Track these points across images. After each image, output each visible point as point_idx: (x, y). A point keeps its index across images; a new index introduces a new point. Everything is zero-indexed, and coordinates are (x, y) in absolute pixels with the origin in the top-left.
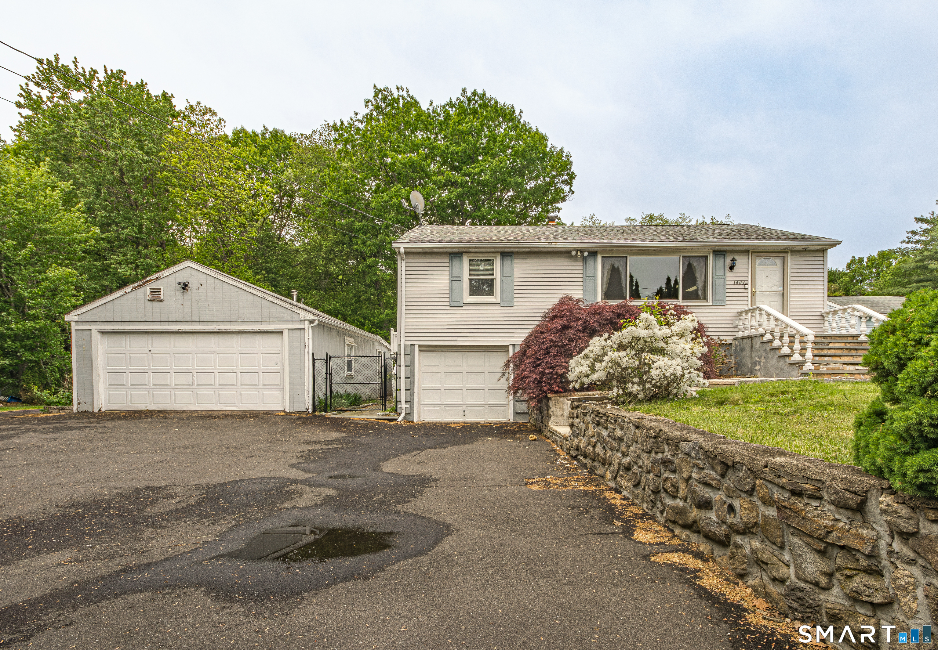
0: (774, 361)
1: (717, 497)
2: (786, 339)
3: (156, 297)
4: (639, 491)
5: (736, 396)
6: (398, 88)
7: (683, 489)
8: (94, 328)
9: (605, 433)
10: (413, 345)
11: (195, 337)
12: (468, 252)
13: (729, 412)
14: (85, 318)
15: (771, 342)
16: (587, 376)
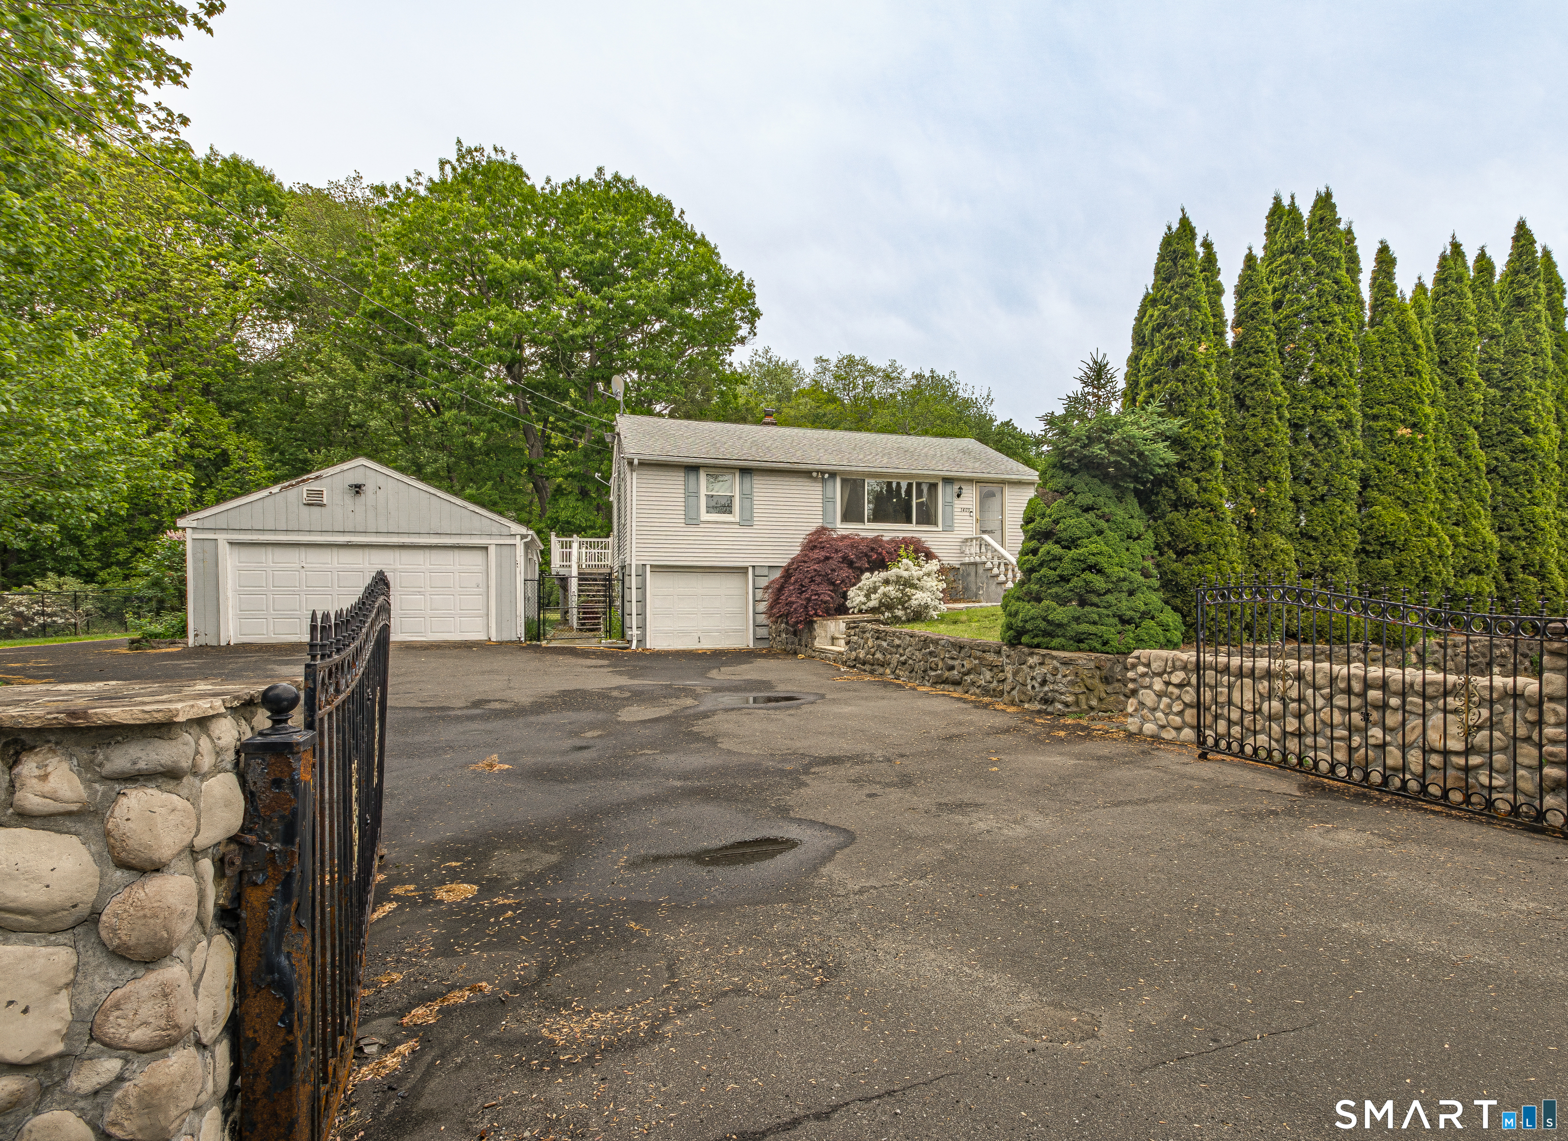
0: (993, 587)
1: (956, 663)
2: (1002, 567)
3: (315, 502)
4: (914, 674)
5: (964, 618)
6: (495, 149)
7: (940, 664)
8: (222, 537)
9: (885, 644)
10: (644, 565)
11: (367, 551)
12: (706, 466)
13: (960, 627)
14: (207, 525)
15: (991, 569)
16: (864, 604)
